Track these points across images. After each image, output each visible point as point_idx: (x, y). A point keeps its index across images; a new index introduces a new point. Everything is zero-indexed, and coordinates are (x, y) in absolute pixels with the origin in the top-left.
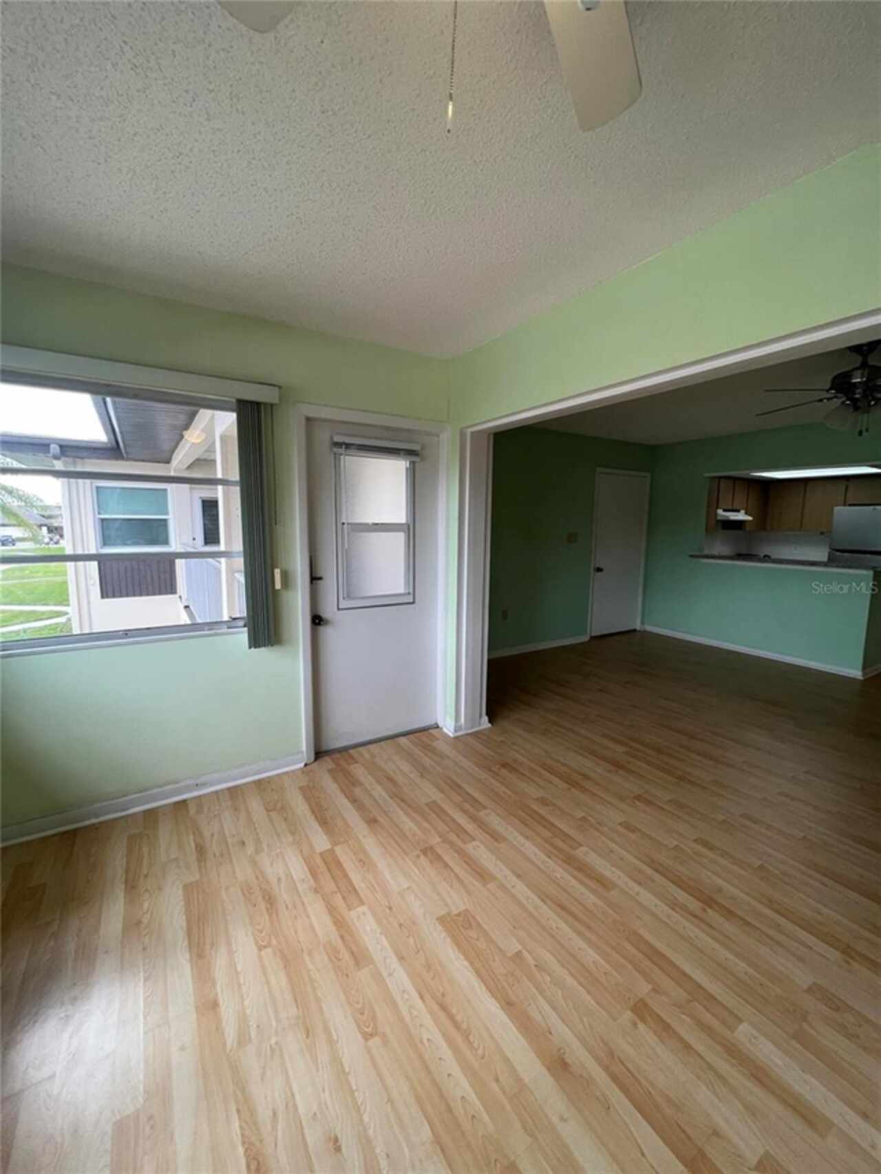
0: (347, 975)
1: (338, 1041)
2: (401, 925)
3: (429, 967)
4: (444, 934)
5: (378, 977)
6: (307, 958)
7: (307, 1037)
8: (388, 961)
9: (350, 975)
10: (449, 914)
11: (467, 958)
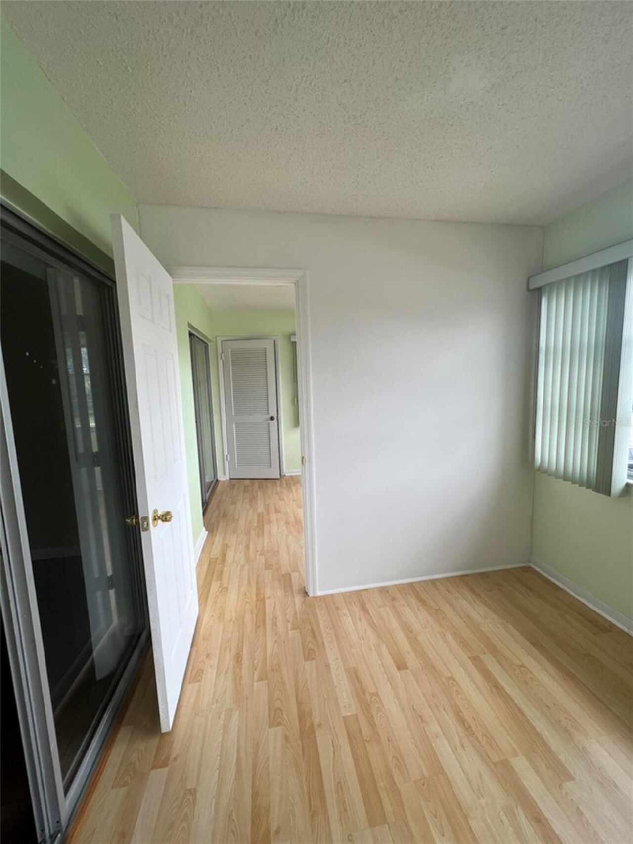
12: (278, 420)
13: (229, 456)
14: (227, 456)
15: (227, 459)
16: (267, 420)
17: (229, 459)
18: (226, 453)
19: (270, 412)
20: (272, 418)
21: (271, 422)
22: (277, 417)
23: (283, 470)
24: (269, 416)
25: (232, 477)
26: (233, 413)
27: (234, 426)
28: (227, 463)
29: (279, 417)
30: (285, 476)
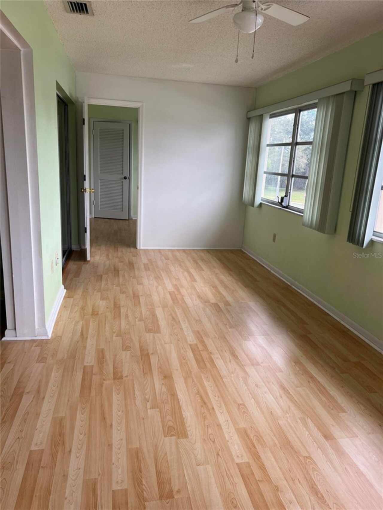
0: (251, 427)
1: (257, 407)
2: (214, 442)
3: (205, 418)
4: (188, 429)
5: (235, 422)
6: (276, 442)
7: (271, 412)
8: (227, 427)
9: (250, 428)
10: (179, 438)
11: (181, 415)
12: (129, 179)
13: (94, 201)
14: (93, 201)
15: (93, 204)
16: (121, 179)
17: (94, 204)
18: (93, 199)
19: (124, 174)
20: (125, 178)
21: (124, 180)
22: (129, 177)
23: (131, 215)
24: (123, 176)
25: (96, 217)
26: (99, 173)
27: (99, 180)
28: (93, 207)
29: (130, 177)
30: (132, 219)
